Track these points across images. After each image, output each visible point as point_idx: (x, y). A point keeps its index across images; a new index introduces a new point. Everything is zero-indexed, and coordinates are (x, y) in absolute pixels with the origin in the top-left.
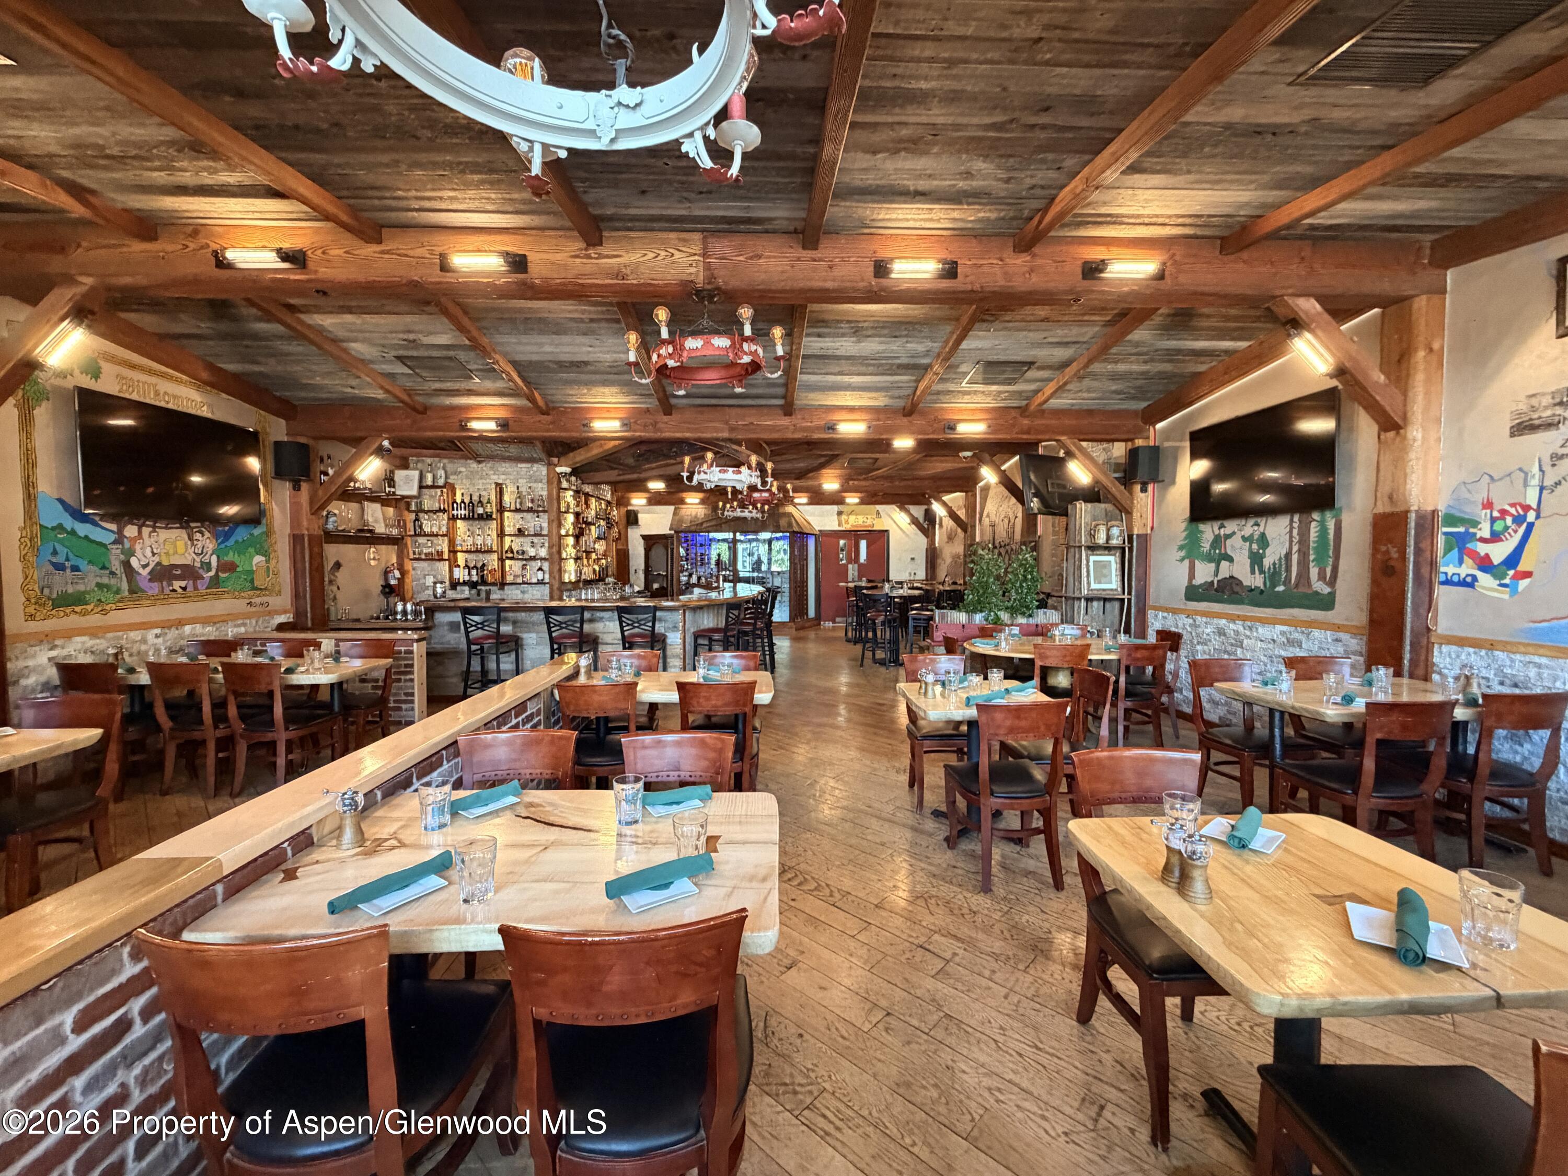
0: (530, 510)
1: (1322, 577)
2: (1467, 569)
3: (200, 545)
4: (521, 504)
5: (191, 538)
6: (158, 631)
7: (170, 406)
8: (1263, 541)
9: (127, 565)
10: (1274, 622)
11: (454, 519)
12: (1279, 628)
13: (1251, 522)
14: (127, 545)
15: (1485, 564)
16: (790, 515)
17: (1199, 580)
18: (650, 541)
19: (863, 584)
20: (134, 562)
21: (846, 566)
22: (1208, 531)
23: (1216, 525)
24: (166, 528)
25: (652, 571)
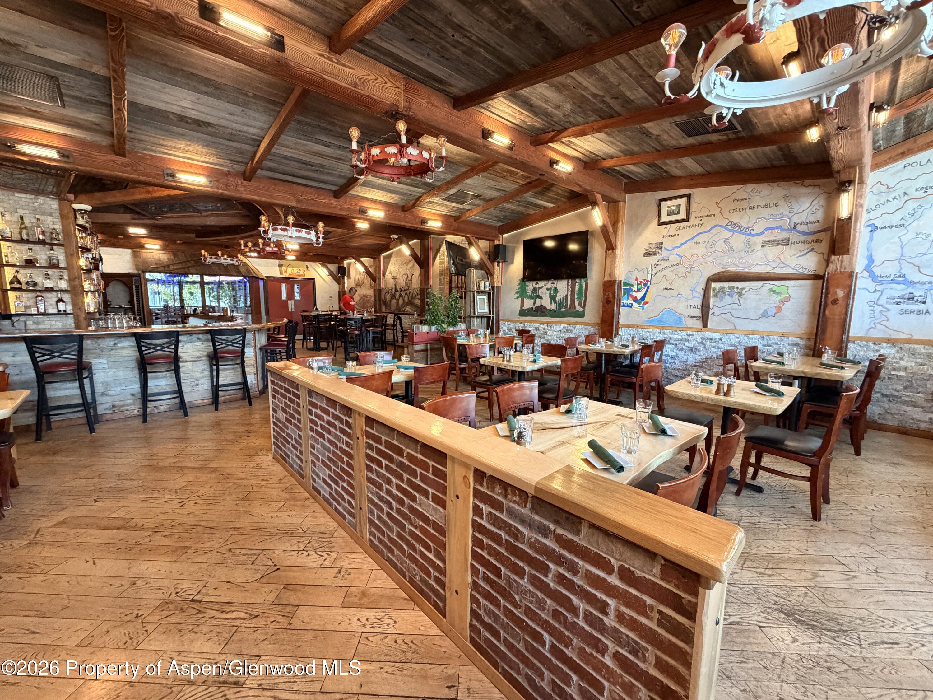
1: (580, 304)
2: (630, 301)
4: (29, 234)
8: (556, 290)
10: (560, 323)
12: (563, 325)
13: (550, 282)
15: (635, 299)
17: (526, 307)
21: (286, 302)
22: (531, 286)
23: (534, 283)
25: (111, 305)
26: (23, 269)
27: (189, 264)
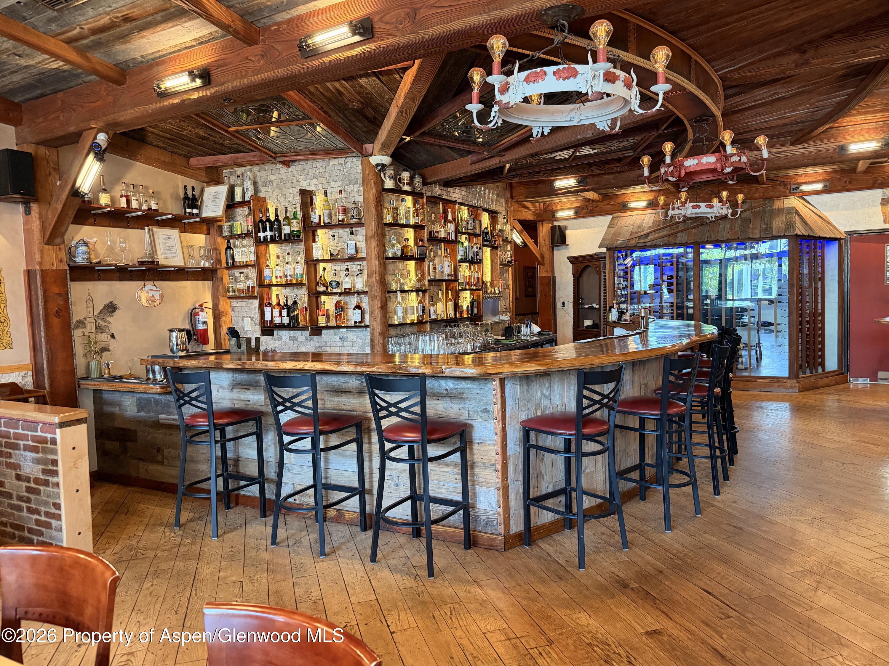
0: (341, 224)
11: (261, 243)
16: (792, 211)
18: (581, 265)
25: (583, 304)
26: (329, 264)
27: (681, 227)
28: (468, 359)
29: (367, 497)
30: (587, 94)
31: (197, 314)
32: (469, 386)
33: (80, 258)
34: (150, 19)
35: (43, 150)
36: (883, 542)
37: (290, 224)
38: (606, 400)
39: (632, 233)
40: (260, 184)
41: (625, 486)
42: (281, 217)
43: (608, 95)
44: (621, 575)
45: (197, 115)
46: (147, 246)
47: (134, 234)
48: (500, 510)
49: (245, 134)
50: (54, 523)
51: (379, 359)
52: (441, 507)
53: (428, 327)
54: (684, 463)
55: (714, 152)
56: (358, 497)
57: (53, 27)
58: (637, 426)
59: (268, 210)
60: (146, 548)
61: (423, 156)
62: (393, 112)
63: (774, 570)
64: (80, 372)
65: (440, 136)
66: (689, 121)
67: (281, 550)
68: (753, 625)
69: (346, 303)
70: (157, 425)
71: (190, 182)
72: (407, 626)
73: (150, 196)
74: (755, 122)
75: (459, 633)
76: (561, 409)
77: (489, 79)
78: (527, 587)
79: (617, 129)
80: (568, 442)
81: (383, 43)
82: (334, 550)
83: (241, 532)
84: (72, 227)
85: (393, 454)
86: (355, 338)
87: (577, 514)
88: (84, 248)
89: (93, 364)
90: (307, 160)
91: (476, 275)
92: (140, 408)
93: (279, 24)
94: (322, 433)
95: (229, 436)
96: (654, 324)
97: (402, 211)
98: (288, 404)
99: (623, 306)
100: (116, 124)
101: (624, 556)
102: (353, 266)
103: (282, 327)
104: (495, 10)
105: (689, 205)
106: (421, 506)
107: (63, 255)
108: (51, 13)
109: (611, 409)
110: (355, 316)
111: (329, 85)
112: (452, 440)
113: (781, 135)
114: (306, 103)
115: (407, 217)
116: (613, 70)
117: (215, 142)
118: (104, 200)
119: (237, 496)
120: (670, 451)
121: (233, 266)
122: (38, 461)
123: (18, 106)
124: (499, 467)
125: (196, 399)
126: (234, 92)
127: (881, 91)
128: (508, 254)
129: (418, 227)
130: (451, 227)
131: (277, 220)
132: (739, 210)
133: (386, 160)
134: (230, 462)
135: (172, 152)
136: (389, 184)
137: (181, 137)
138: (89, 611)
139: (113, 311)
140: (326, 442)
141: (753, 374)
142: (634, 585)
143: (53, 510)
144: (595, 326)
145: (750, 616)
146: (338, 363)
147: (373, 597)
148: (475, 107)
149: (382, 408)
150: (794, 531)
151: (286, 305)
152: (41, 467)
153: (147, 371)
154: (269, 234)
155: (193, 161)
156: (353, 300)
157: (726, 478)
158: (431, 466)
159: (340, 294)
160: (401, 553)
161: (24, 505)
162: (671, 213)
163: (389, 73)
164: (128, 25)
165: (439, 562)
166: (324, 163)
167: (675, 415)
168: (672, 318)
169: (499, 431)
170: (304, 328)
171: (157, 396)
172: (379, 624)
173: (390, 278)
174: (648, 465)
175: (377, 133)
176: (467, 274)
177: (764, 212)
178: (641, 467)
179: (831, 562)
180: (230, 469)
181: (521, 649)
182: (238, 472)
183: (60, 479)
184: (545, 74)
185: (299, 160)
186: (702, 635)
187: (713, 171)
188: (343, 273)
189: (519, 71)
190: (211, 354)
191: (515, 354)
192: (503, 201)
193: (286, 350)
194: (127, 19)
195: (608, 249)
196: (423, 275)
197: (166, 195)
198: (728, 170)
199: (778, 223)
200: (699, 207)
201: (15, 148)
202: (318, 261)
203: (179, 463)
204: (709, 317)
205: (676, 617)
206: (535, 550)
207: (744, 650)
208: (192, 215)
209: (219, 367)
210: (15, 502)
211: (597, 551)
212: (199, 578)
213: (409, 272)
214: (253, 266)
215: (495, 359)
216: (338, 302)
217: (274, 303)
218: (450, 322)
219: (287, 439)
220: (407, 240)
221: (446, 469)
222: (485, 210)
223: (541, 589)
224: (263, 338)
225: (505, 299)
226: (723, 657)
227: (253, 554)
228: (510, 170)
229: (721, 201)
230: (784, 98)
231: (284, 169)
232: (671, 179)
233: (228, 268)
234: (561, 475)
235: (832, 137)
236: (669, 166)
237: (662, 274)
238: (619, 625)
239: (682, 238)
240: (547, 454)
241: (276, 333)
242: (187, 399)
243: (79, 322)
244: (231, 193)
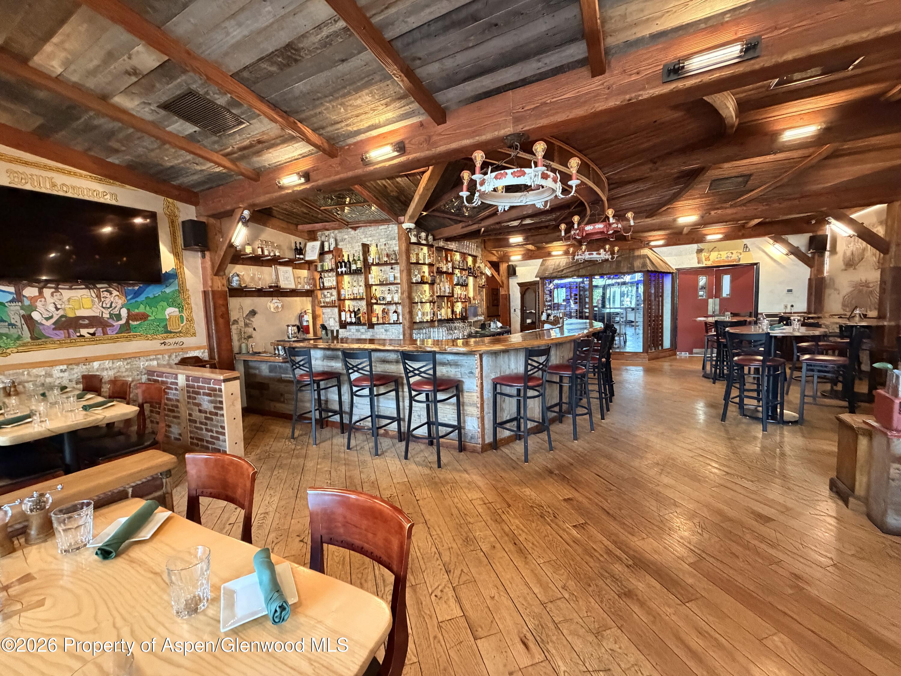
0: (386, 264)
3: (108, 301)
4: (379, 259)
5: (99, 297)
6: (64, 367)
7: (69, 195)
9: (28, 319)
11: (339, 275)
14: (27, 302)
16: (646, 256)
18: (525, 287)
19: (727, 318)
20: (35, 315)
21: (706, 302)
24: (71, 289)
25: (526, 310)
26: (379, 287)
27: (582, 266)
28: (460, 342)
29: (402, 423)
30: (531, 186)
31: (303, 316)
32: (461, 358)
33: (235, 284)
34: (273, 142)
35: (212, 221)
36: (698, 446)
37: (356, 263)
38: (541, 366)
39: (554, 269)
40: (339, 240)
41: (551, 415)
42: (351, 260)
43: (543, 187)
44: (549, 466)
45: (302, 200)
46: (274, 277)
47: (266, 269)
48: (480, 430)
49: (330, 212)
50: (221, 437)
51: (407, 342)
52: (445, 428)
53: (436, 323)
54: (585, 401)
55: (602, 222)
56: (396, 422)
57: (216, 146)
58: (558, 381)
59: (343, 256)
60: (275, 452)
61: (433, 224)
62: (416, 198)
63: (636, 463)
64: (236, 350)
65: (444, 212)
66: (588, 204)
67: (353, 453)
68: (625, 494)
69: (388, 310)
70: (281, 380)
71: (299, 240)
72: (425, 496)
73: (275, 248)
74: (626, 204)
75: (456, 500)
76: (515, 371)
77: (474, 177)
78: (495, 473)
79: (548, 207)
80: (519, 391)
81: (411, 157)
82: (383, 453)
83: (329, 442)
84: (229, 265)
85: (416, 398)
86: (394, 330)
87: (524, 432)
88: (237, 278)
89: (243, 346)
90: (366, 226)
91: (465, 293)
92: (270, 371)
93: (349, 145)
94: (375, 385)
95: (322, 387)
96: (567, 321)
97: (421, 256)
98: (355, 369)
99: (549, 312)
100: (254, 205)
101: (550, 455)
102: (392, 288)
103: (351, 324)
104: (476, 136)
105: (587, 253)
106: (434, 428)
107: (225, 282)
108: (215, 138)
109: (544, 371)
110: (394, 317)
111: (378, 181)
112: (451, 390)
113: (640, 212)
114: (365, 193)
115: (424, 259)
116: (546, 172)
117: (312, 216)
118: (248, 250)
119: (327, 421)
120: (576, 395)
121: (324, 288)
122: (211, 402)
123: (196, 194)
124: (479, 405)
125: (303, 365)
126: (324, 185)
127: (700, 186)
128: (483, 281)
129: (431, 265)
130: (450, 265)
131: (349, 261)
132: (615, 256)
133: (412, 226)
134: (323, 402)
135: (287, 222)
136: (414, 240)
137: (293, 213)
138: (240, 491)
139: (255, 315)
140: (377, 391)
141: (622, 351)
142: (557, 472)
143: (220, 430)
144: (533, 323)
145: (623, 489)
146: (384, 345)
147: (406, 480)
148: (464, 194)
149: (410, 371)
150: (648, 440)
151: (354, 311)
152: (213, 405)
153: (275, 349)
154: (344, 269)
155: (300, 227)
156: (393, 308)
157: (608, 410)
158: (439, 405)
159: (385, 304)
160: (422, 455)
161: (203, 427)
162: (576, 257)
163: (414, 174)
164: (260, 146)
165: (444, 460)
166: (376, 228)
167: (579, 374)
168: (577, 318)
169: (479, 384)
170: (364, 324)
171: (280, 364)
172: (410, 495)
173: (414, 294)
174: (564, 403)
175: (406, 210)
176: (459, 292)
177: (629, 257)
178: (560, 404)
179: (669, 458)
180: (323, 406)
181: (492, 509)
182: (327, 407)
183: (225, 412)
184: (506, 174)
185: (361, 227)
186: (596, 501)
187: (602, 233)
188: (387, 292)
189: (491, 172)
190: (311, 339)
191: (487, 339)
192: (480, 250)
193: (354, 337)
194: (259, 142)
195: (541, 278)
196: (433, 293)
197: (285, 247)
198: (611, 232)
199: (637, 264)
200: (592, 254)
201: (196, 219)
202: (372, 285)
203: (293, 403)
204: (597, 318)
205: (580, 490)
206: (499, 452)
207: (620, 509)
208: (300, 259)
209: (316, 347)
210: (198, 425)
211: (535, 452)
212: (305, 468)
213: (425, 291)
214: (334, 288)
215: (475, 342)
216: (384, 309)
217: (347, 310)
218: (449, 321)
219: (355, 389)
220: (424, 272)
221: (448, 407)
222: (470, 255)
223: (503, 474)
224: (341, 330)
225: (481, 307)
226: (608, 513)
227: (336, 454)
228: (484, 232)
229: (605, 251)
230: (642, 191)
231: (352, 232)
232: (577, 237)
233: (321, 289)
234: (514, 409)
235: (670, 213)
236: (576, 230)
237: (571, 293)
238: (549, 495)
239: (583, 272)
240: (507, 398)
241: (348, 327)
242: (297, 365)
243: (235, 321)
244: (322, 246)
